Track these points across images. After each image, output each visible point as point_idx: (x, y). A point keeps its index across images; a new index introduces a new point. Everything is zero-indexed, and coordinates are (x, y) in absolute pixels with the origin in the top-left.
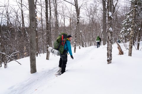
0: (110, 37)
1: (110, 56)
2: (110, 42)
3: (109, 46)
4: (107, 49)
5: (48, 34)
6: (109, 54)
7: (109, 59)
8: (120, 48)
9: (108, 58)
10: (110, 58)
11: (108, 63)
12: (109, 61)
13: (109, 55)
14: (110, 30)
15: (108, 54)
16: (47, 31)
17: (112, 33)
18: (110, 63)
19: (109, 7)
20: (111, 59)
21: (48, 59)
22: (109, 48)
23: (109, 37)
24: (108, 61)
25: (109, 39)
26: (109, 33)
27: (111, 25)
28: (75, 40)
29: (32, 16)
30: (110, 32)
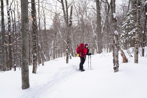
0: (115, 42)
1: (116, 63)
2: (115, 47)
3: (115, 52)
4: (113, 55)
5: (35, 39)
6: (116, 61)
7: (115, 66)
9: (114, 65)
10: (117, 65)
11: (115, 72)
12: (116, 69)
14: (115, 33)
15: (114, 60)
16: (34, 35)
17: (118, 36)
18: (118, 71)
19: (113, 8)
20: (118, 67)
21: (35, 73)
22: (115, 54)
23: (114, 41)
24: (115, 68)
25: (115, 44)
26: (115, 37)
27: (116, 28)
28: (68, 47)
30: (115, 36)
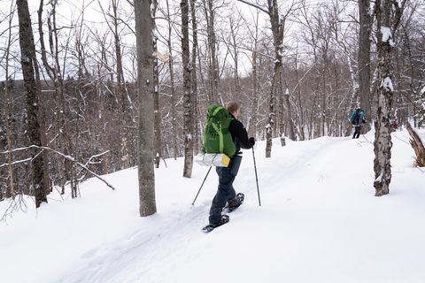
0: (384, 110)
1: (383, 170)
2: (383, 125)
3: (381, 140)
5: (188, 101)
6: (382, 165)
7: (379, 179)
8: (418, 143)
9: (377, 177)
10: (383, 177)
11: (378, 195)
12: (381, 187)
13: (382, 168)
14: (385, 86)
15: (377, 163)
16: (187, 93)
17: (391, 94)
18: (386, 192)
19: (380, 12)
20: (388, 182)
21: (189, 177)
22: (380, 146)
23: (380, 109)
24: (378, 185)
25: (382, 116)
26: (382, 96)
27: (388, 71)
28: (270, 119)
29: (145, 53)
30: (385, 94)
